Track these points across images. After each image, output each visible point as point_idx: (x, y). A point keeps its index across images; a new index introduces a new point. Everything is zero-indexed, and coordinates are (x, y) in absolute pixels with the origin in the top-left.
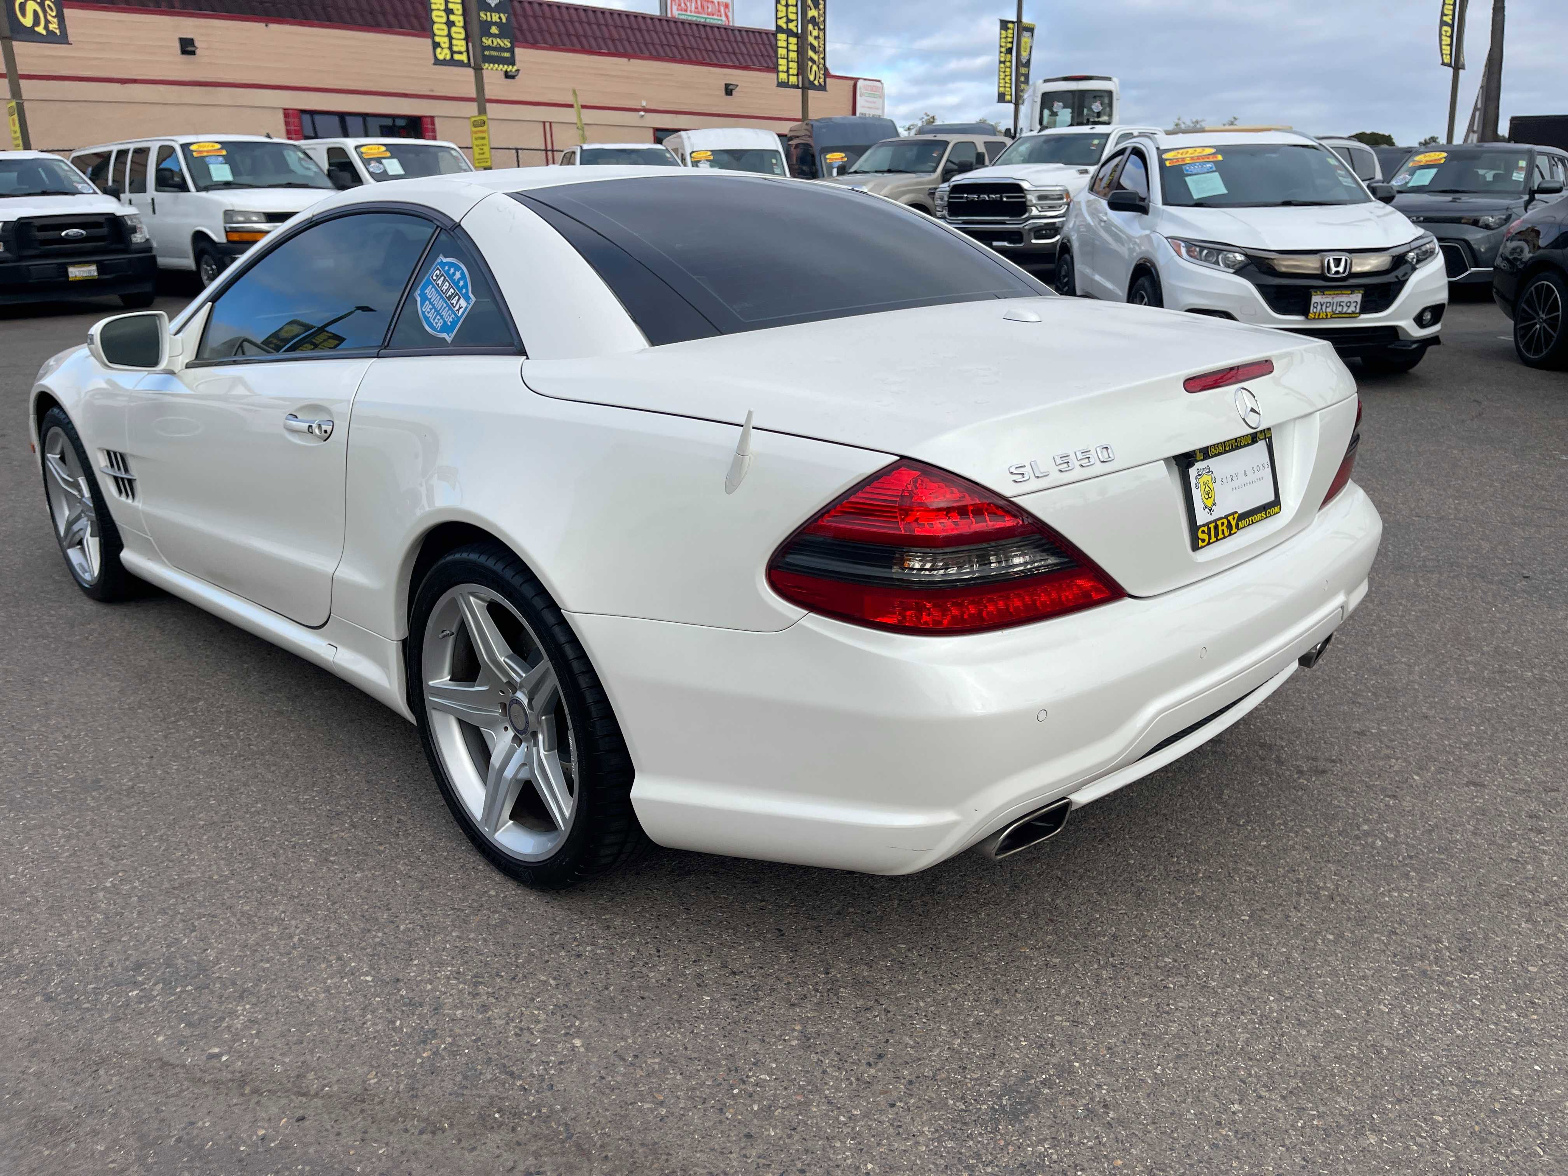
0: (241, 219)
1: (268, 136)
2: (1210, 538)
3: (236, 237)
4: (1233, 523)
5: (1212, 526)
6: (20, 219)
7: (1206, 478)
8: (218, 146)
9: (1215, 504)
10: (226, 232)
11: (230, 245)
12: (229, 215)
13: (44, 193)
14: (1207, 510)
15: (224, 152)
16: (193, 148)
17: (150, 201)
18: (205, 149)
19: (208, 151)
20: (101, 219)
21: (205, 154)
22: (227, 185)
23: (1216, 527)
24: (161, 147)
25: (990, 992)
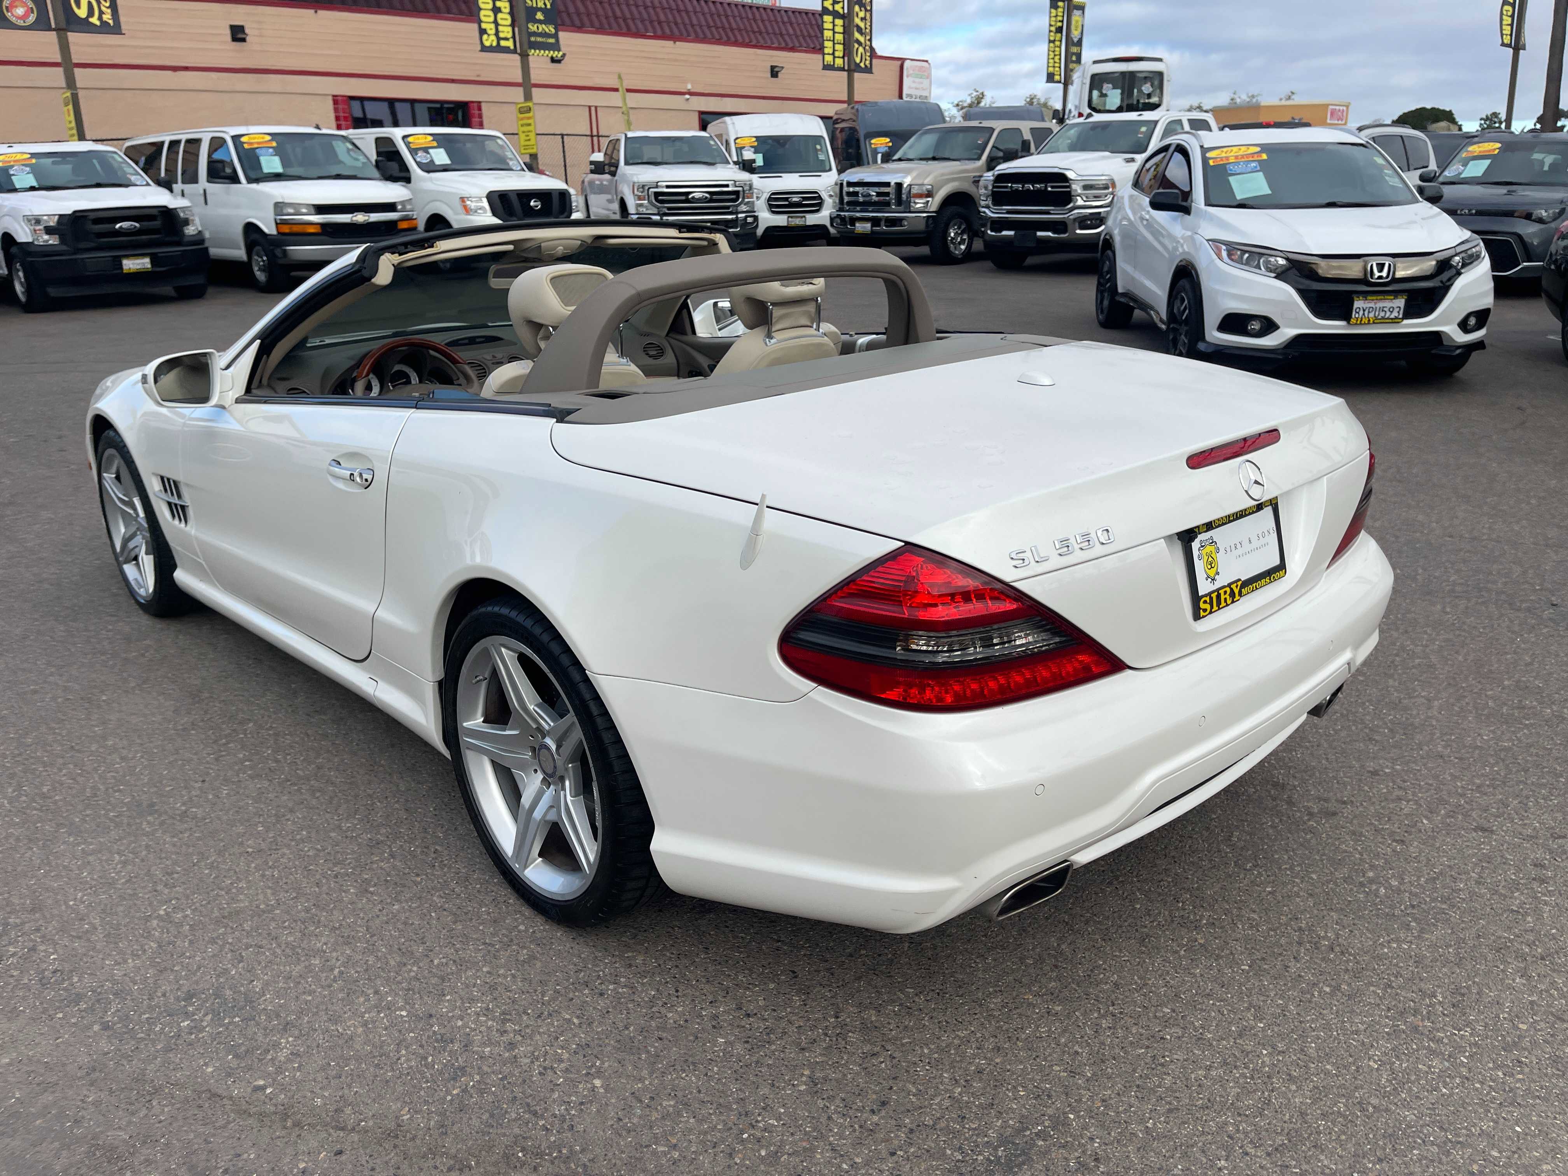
0: (291, 211)
1: (318, 127)
2: (1212, 607)
3: (286, 229)
4: (1236, 591)
5: (1214, 595)
6: (75, 212)
7: (1209, 549)
8: (268, 138)
9: (1218, 573)
10: (277, 224)
11: (280, 237)
12: (279, 207)
13: (98, 185)
14: (1210, 580)
15: (274, 144)
16: (243, 139)
17: (202, 192)
18: (256, 141)
19: (258, 143)
20: (155, 212)
21: (256, 146)
22: (277, 177)
23: (1219, 596)
24: (213, 138)
25: (992, 1040)
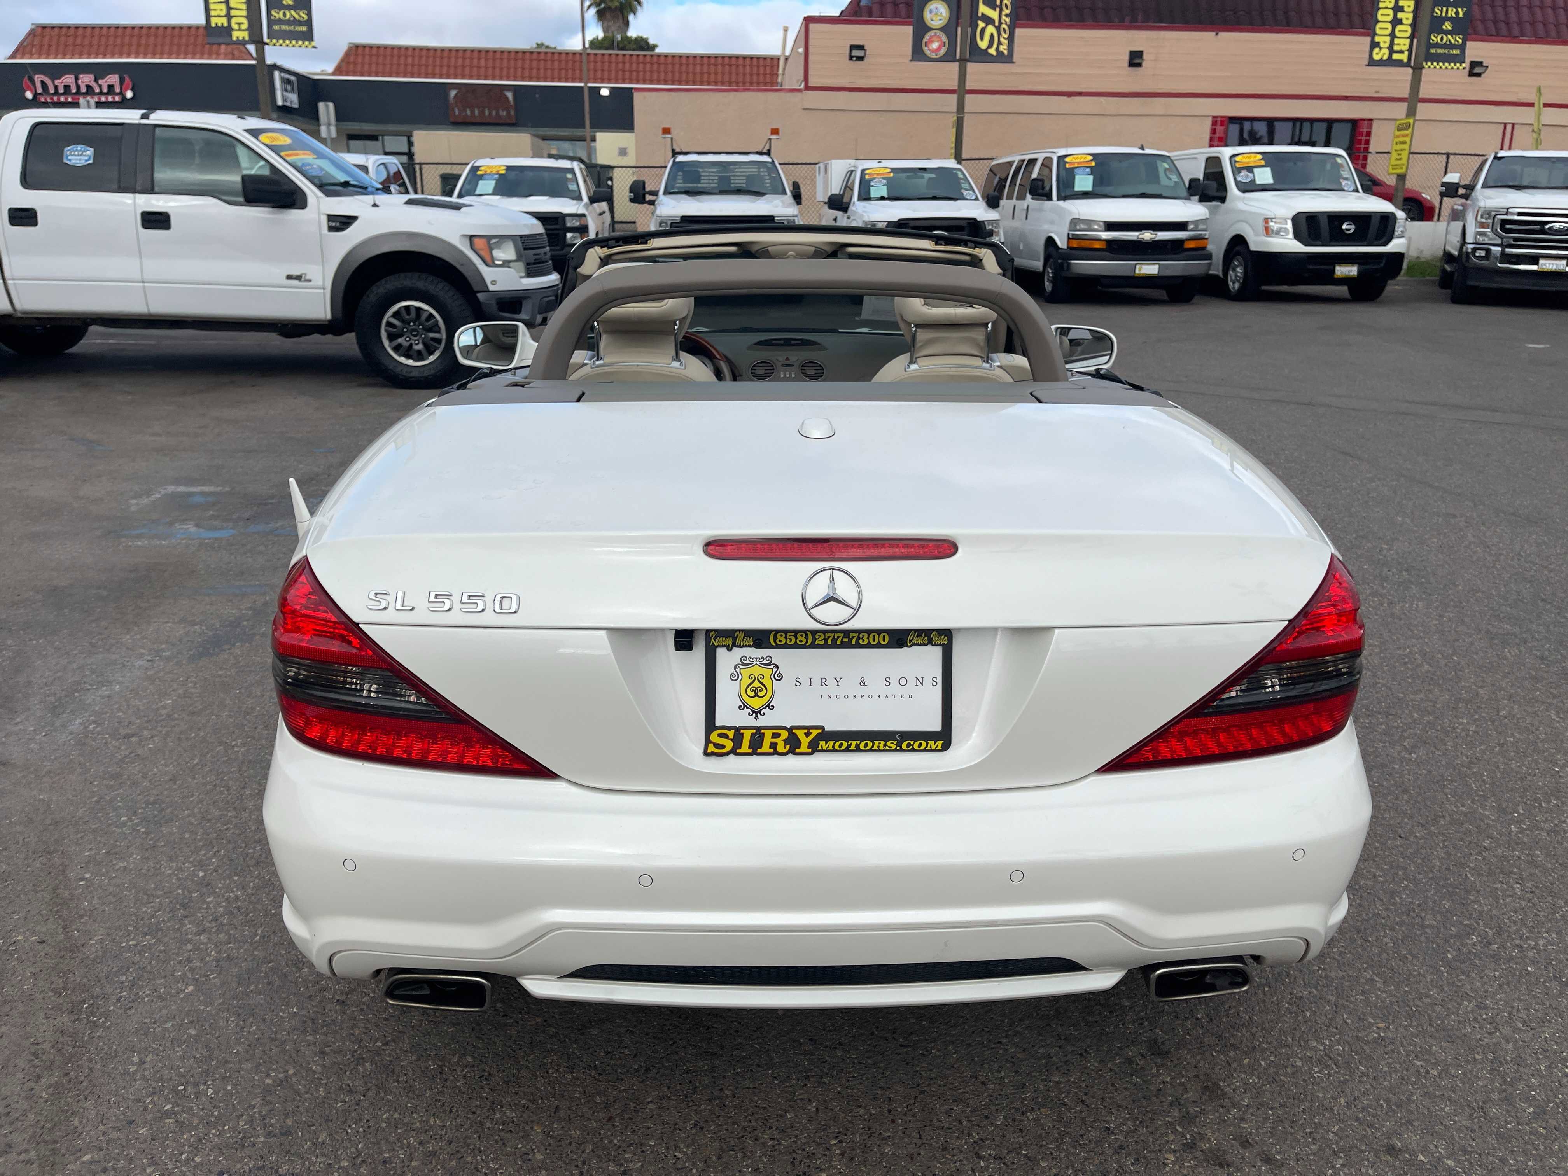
0: (1083, 226)
1: (1142, 148)
3: (1075, 244)
4: (804, 740)
5: (748, 732)
6: (900, 220)
8: (1090, 158)
10: (1069, 238)
11: (1069, 251)
12: (1075, 222)
13: (934, 198)
15: (1093, 164)
16: (1068, 159)
17: (1025, 208)
18: (1078, 161)
19: (1078, 163)
20: (964, 223)
21: (1076, 165)
22: (1085, 195)
24: (1046, 158)
